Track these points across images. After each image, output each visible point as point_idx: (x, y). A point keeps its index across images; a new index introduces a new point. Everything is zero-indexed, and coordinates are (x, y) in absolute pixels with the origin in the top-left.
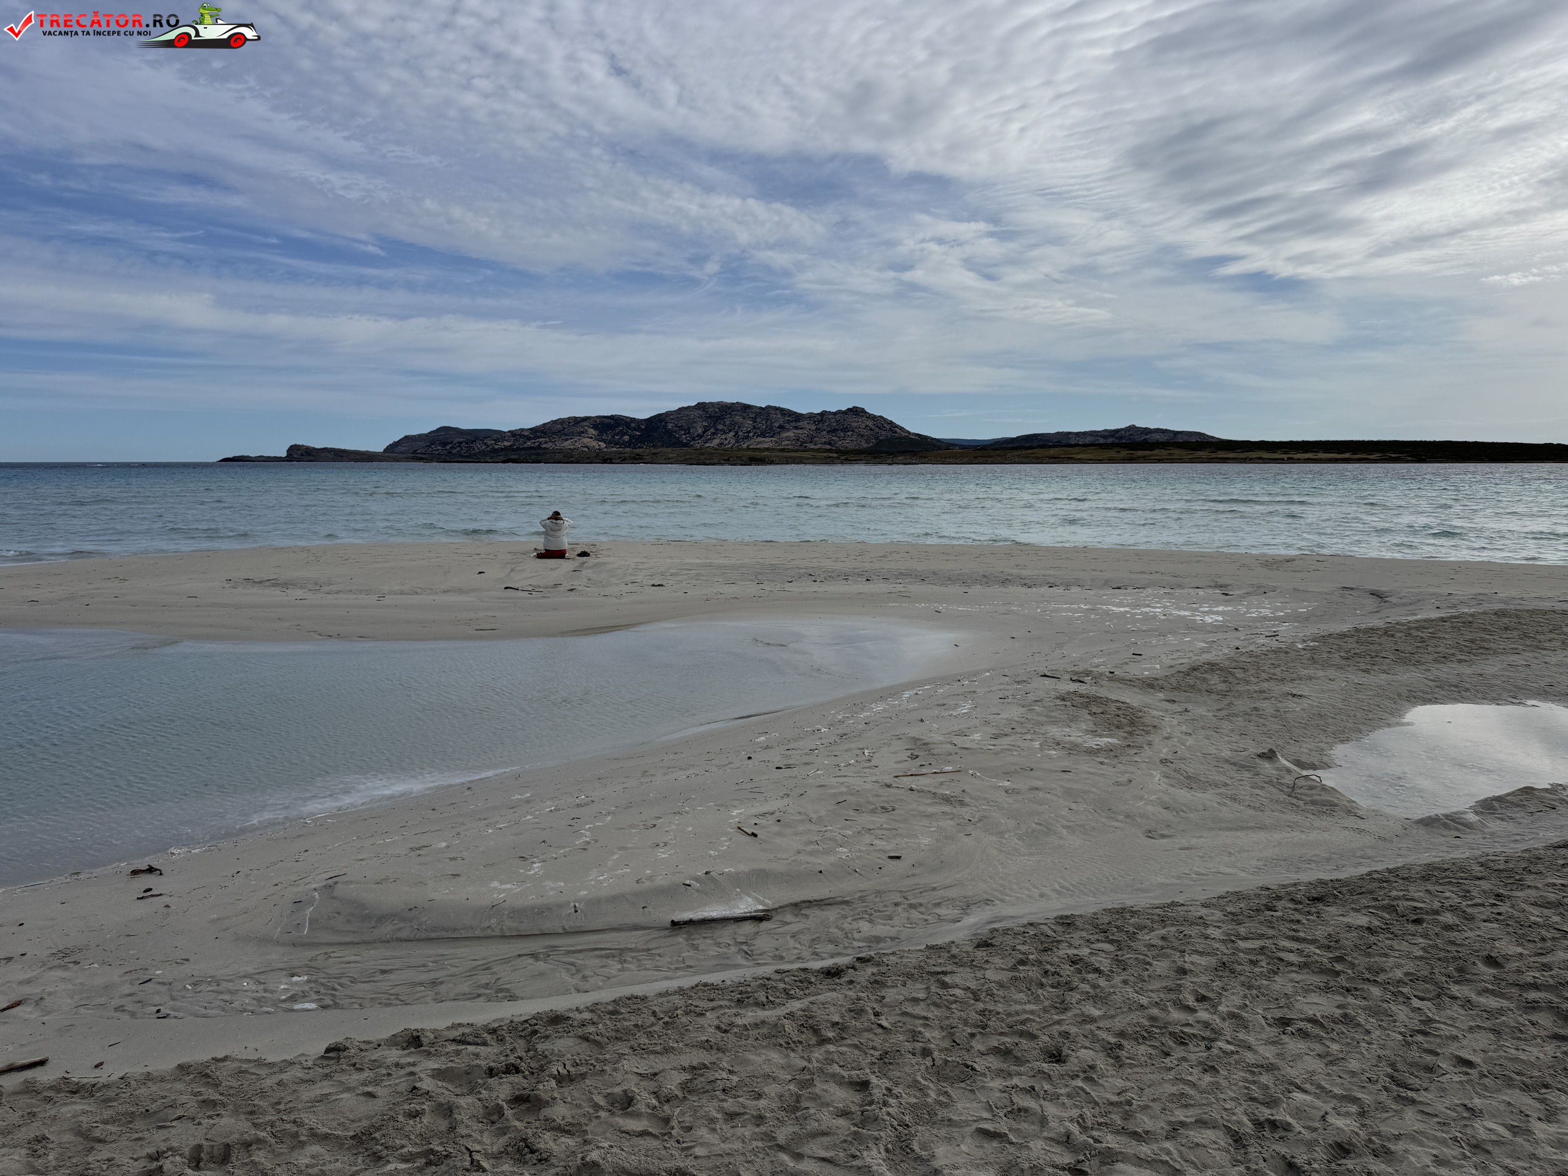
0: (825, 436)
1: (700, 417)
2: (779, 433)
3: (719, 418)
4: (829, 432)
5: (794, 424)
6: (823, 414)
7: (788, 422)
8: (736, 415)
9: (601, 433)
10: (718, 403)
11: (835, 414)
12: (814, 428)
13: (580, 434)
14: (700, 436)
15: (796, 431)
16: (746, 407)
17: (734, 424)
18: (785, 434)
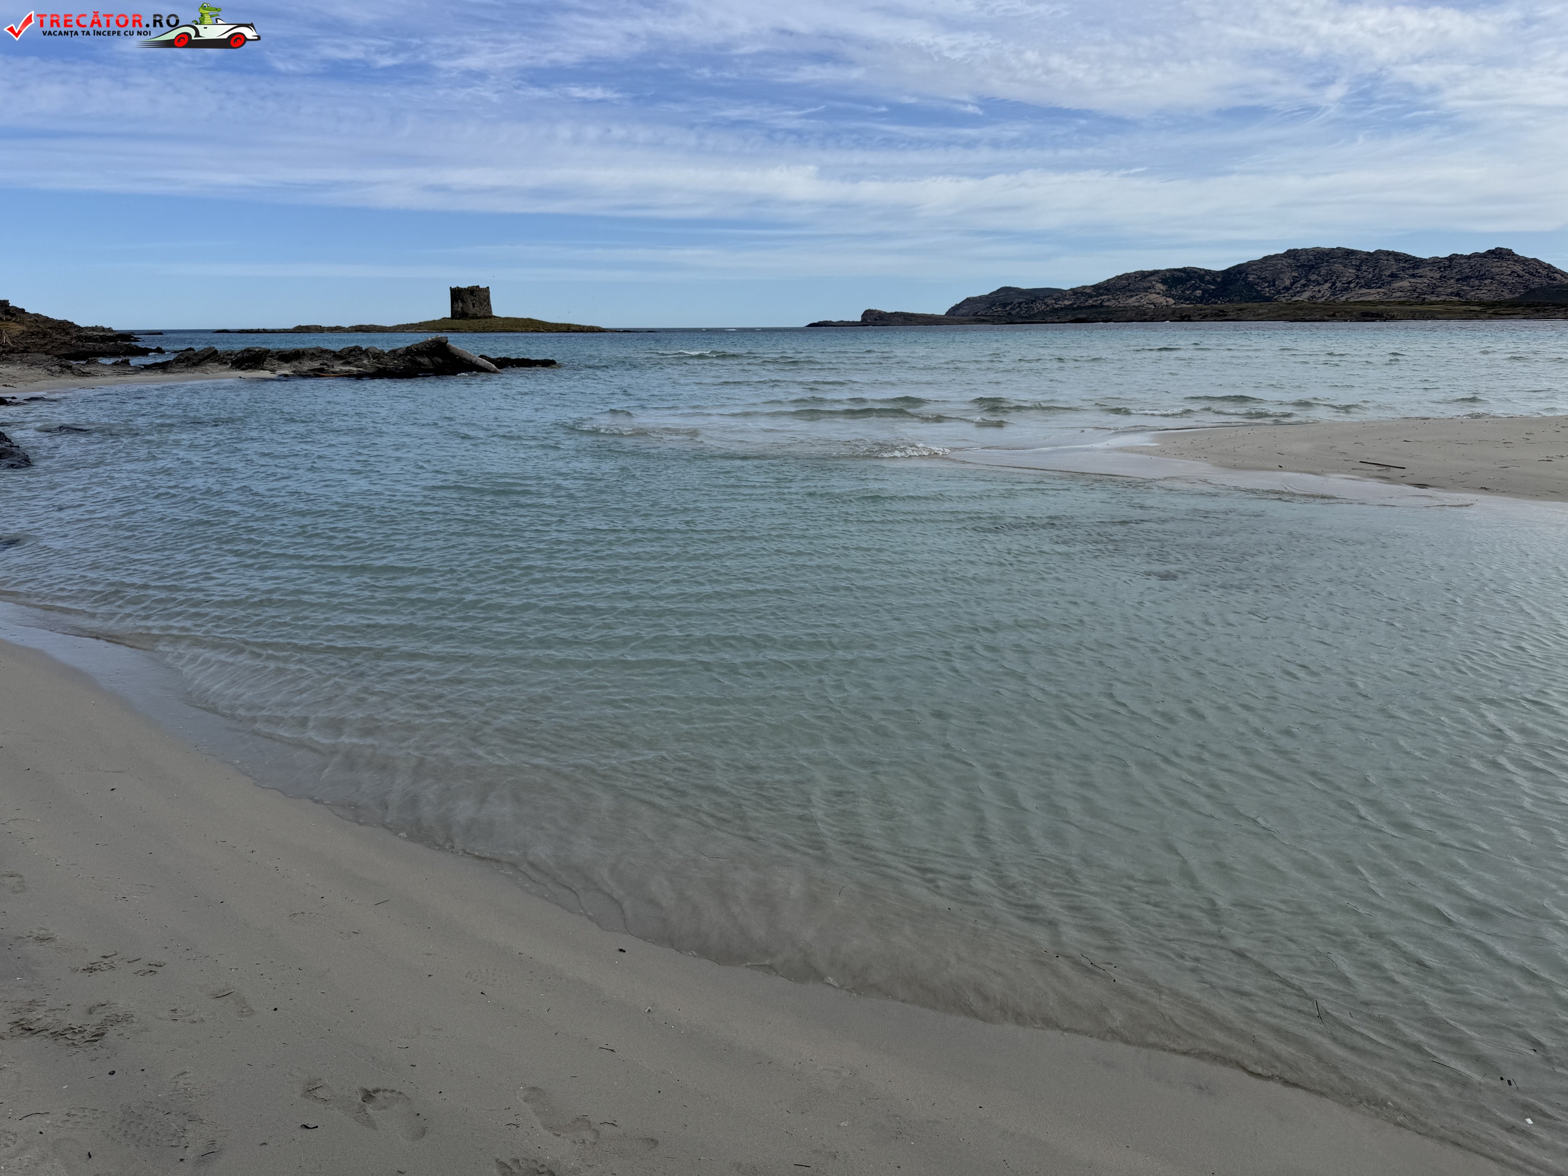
0: (1453, 286)
1: (1290, 266)
2: (1389, 283)
3: (1313, 267)
4: (1458, 280)
5: (1411, 272)
6: (1453, 258)
7: (1404, 269)
8: (1335, 263)
9: (1170, 287)
10: (1313, 250)
11: (1469, 257)
12: (1437, 275)
13: (1146, 289)
14: (1287, 289)
15: (1413, 280)
16: (1349, 253)
17: (1331, 273)
18: (1397, 285)
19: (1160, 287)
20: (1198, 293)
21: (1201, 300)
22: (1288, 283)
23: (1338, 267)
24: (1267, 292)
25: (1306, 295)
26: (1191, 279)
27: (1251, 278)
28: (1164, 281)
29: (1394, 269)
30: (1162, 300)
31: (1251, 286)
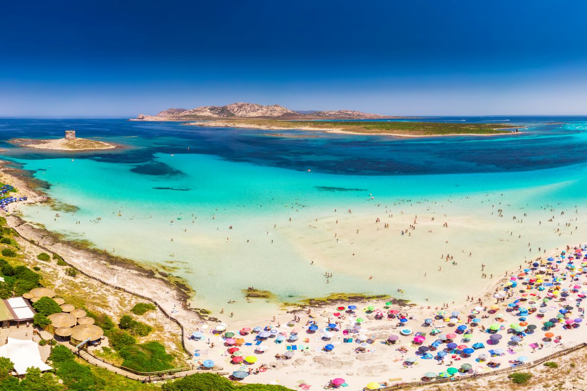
0: (269, 112)
1: (236, 106)
2: (257, 111)
3: (241, 107)
5: (261, 109)
9: (211, 111)
12: (266, 110)
13: (206, 111)
14: (236, 112)
15: (262, 111)
17: (245, 109)
18: (259, 111)
19: (209, 111)
20: (217, 112)
21: (218, 114)
22: (236, 110)
23: (246, 107)
24: (232, 112)
25: (241, 113)
26: (215, 109)
27: (228, 109)
28: (209, 109)
29: (258, 108)
30: (210, 114)
31: (228, 111)
